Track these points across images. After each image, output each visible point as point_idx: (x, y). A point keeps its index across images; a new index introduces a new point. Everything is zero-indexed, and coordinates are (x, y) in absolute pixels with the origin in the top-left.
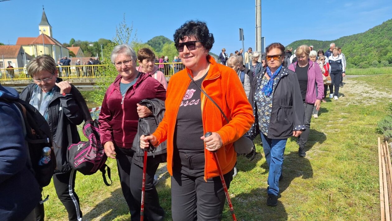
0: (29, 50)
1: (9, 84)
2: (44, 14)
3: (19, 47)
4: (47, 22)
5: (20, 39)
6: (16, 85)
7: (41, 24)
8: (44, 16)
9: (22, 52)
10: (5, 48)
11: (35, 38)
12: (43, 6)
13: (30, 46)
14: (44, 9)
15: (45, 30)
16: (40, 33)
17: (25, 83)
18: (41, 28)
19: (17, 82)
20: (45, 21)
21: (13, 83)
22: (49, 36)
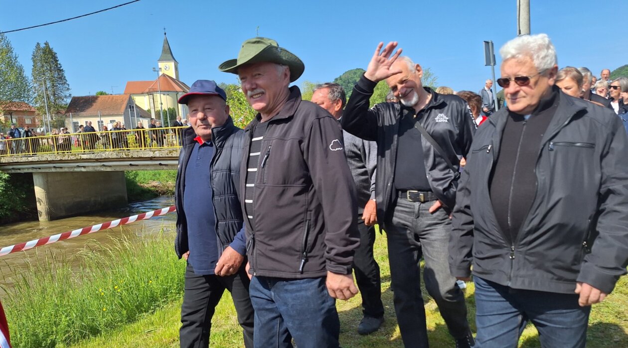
0: (143, 102)
1: (87, 159)
2: (167, 42)
3: (127, 97)
4: (170, 55)
5: (129, 84)
6: (97, 160)
7: (161, 60)
8: (166, 45)
9: (131, 106)
10: (107, 99)
11: (152, 82)
12: (165, 29)
13: (145, 96)
14: (165, 34)
15: (168, 68)
16: (161, 73)
17: (110, 157)
18: (161, 65)
19: (99, 154)
20: (168, 53)
21: (92, 156)
22: (174, 77)
